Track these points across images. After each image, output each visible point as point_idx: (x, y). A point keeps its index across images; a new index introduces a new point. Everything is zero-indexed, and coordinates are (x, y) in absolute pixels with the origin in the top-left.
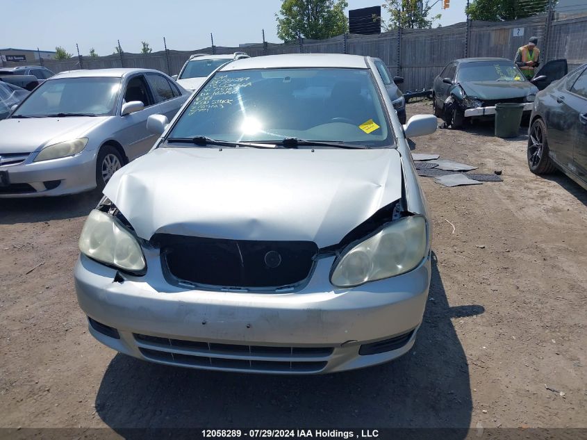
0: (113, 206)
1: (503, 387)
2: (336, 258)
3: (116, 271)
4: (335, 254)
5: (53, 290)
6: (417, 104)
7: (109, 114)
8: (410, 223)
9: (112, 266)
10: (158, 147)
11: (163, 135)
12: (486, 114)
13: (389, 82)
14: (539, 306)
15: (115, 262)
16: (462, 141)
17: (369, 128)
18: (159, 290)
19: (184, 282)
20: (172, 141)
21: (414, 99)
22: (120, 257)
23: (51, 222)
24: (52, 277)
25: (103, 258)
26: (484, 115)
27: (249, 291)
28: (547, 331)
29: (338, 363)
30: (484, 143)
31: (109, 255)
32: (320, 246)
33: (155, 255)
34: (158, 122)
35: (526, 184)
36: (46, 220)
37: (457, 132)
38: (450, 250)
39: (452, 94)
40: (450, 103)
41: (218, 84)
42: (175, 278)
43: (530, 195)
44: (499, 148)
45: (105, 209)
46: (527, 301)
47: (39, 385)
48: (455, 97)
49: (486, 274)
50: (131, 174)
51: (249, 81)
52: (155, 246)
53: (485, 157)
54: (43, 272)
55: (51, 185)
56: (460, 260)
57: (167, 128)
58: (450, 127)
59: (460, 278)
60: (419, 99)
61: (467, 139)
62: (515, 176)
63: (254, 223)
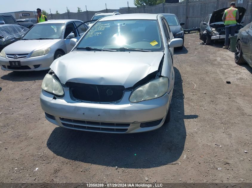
0: (54, 73)
1: (198, 143)
2: (132, 92)
3: (53, 95)
4: (131, 91)
5: (36, 105)
6: (193, 34)
7: (59, 38)
8: (161, 80)
9: (53, 94)
10: (73, 51)
11: (75, 46)
12: (220, 38)
13: (178, 25)
14: (222, 115)
15: (54, 92)
16: (209, 50)
17: (154, 44)
18: (68, 102)
19: (78, 100)
20: (78, 49)
21: (192, 32)
22: (55, 90)
23: (36, 81)
24: (35, 101)
25: (49, 91)
26: (220, 39)
27: (100, 103)
28: (222, 124)
29: (132, 130)
30: (219, 50)
31: (52, 90)
32: (125, 87)
33: (67, 90)
34: (74, 41)
35: (232, 68)
36: (34, 80)
37: (208, 46)
38: (192, 94)
39: (206, 29)
40: (206, 33)
41: (97, 26)
42: (74, 98)
43: (232, 73)
44: (224, 53)
45: (51, 73)
46: (218, 114)
47: (29, 136)
48: (208, 31)
49: (204, 103)
50: (61, 61)
51: (109, 25)
52: (67, 87)
53: (217, 57)
54: (32, 99)
55: (37, 66)
56: (195, 98)
57: (77, 43)
58: (205, 44)
59: (193, 104)
60: (194, 32)
61: (212, 49)
62: (228, 65)
63: (102, 79)
